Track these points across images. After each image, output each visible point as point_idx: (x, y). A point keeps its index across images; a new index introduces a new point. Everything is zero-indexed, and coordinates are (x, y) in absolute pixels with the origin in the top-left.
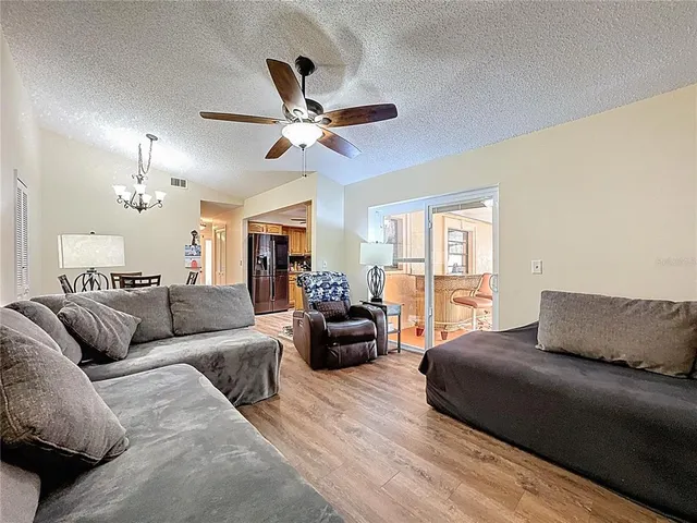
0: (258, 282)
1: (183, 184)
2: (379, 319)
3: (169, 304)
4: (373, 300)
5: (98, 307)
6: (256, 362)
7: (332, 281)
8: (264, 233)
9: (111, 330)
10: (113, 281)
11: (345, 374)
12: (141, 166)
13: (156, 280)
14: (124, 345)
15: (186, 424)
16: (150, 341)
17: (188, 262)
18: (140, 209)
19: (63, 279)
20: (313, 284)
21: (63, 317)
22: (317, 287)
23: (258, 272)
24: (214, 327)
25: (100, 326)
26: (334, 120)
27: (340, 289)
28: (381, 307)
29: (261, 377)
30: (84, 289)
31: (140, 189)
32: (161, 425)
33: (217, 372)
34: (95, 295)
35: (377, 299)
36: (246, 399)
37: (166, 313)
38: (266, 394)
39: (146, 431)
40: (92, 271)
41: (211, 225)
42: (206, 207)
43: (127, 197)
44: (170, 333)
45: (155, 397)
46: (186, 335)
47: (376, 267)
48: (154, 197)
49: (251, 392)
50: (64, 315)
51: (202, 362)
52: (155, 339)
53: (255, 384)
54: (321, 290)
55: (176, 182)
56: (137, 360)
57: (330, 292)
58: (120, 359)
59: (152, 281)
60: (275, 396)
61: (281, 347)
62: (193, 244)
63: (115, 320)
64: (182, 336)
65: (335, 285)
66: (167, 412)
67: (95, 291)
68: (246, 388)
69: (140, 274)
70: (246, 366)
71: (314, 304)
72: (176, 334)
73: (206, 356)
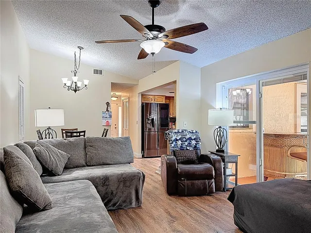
0: (149, 135)
1: (101, 72)
2: (217, 165)
3: (85, 148)
4: (217, 151)
5: (50, 147)
6: (128, 184)
7: (188, 136)
8: (153, 102)
9: (55, 159)
10: (63, 133)
11: (189, 200)
12: (75, 65)
13: (83, 134)
14: (61, 168)
15: (77, 203)
16: (74, 168)
17: (104, 122)
18: (75, 91)
19: (39, 132)
20: (174, 138)
21: (35, 151)
22: (177, 140)
23: (150, 129)
24: (109, 162)
25: (50, 157)
26: (170, 36)
27: (194, 142)
28: (221, 156)
29: (131, 193)
30: (46, 137)
31: (75, 79)
32: (67, 203)
33: (105, 187)
34: (50, 141)
35: (220, 151)
36: (121, 205)
37: (83, 153)
38: (134, 204)
39: (60, 204)
40: (49, 128)
41: (120, 96)
42: (115, 86)
43: (69, 84)
44: (84, 164)
45: (68, 192)
46: (93, 166)
47: (220, 127)
48: (83, 83)
49: (124, 202)
50: (35, 150)
51: (97, 180)
52: (77, 167)
53: (127, 197)
54: (179, 143)
55: (97, 72)
56: (66, 176)
57: (186, 143)
58: (59, 175)
59: (81, 134)
60: (139, 207)
61: (144, 176)
62: (107, 110)
63: (57, 155)
64: (91, 166)
65: (190, 139)
66: (71, 198)
67: (51, 139)
68: (121, 199)
69: (77, 129)
70: (122, 185)
71: (174, 151)
72: (88, 165)
73: (99, 177)
